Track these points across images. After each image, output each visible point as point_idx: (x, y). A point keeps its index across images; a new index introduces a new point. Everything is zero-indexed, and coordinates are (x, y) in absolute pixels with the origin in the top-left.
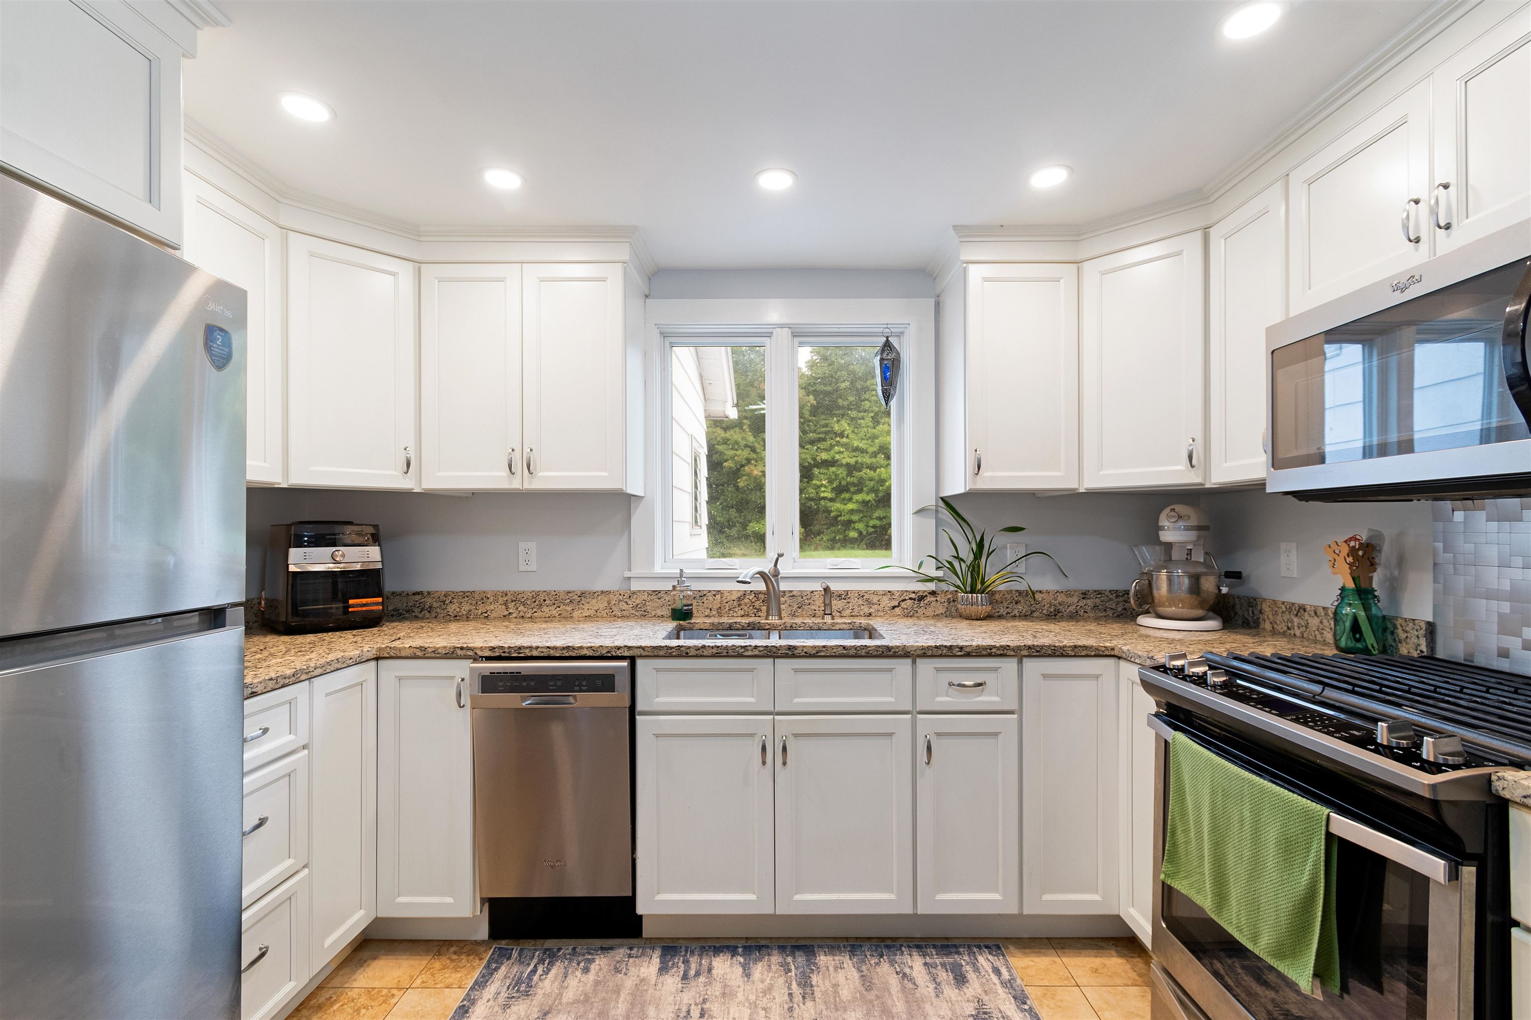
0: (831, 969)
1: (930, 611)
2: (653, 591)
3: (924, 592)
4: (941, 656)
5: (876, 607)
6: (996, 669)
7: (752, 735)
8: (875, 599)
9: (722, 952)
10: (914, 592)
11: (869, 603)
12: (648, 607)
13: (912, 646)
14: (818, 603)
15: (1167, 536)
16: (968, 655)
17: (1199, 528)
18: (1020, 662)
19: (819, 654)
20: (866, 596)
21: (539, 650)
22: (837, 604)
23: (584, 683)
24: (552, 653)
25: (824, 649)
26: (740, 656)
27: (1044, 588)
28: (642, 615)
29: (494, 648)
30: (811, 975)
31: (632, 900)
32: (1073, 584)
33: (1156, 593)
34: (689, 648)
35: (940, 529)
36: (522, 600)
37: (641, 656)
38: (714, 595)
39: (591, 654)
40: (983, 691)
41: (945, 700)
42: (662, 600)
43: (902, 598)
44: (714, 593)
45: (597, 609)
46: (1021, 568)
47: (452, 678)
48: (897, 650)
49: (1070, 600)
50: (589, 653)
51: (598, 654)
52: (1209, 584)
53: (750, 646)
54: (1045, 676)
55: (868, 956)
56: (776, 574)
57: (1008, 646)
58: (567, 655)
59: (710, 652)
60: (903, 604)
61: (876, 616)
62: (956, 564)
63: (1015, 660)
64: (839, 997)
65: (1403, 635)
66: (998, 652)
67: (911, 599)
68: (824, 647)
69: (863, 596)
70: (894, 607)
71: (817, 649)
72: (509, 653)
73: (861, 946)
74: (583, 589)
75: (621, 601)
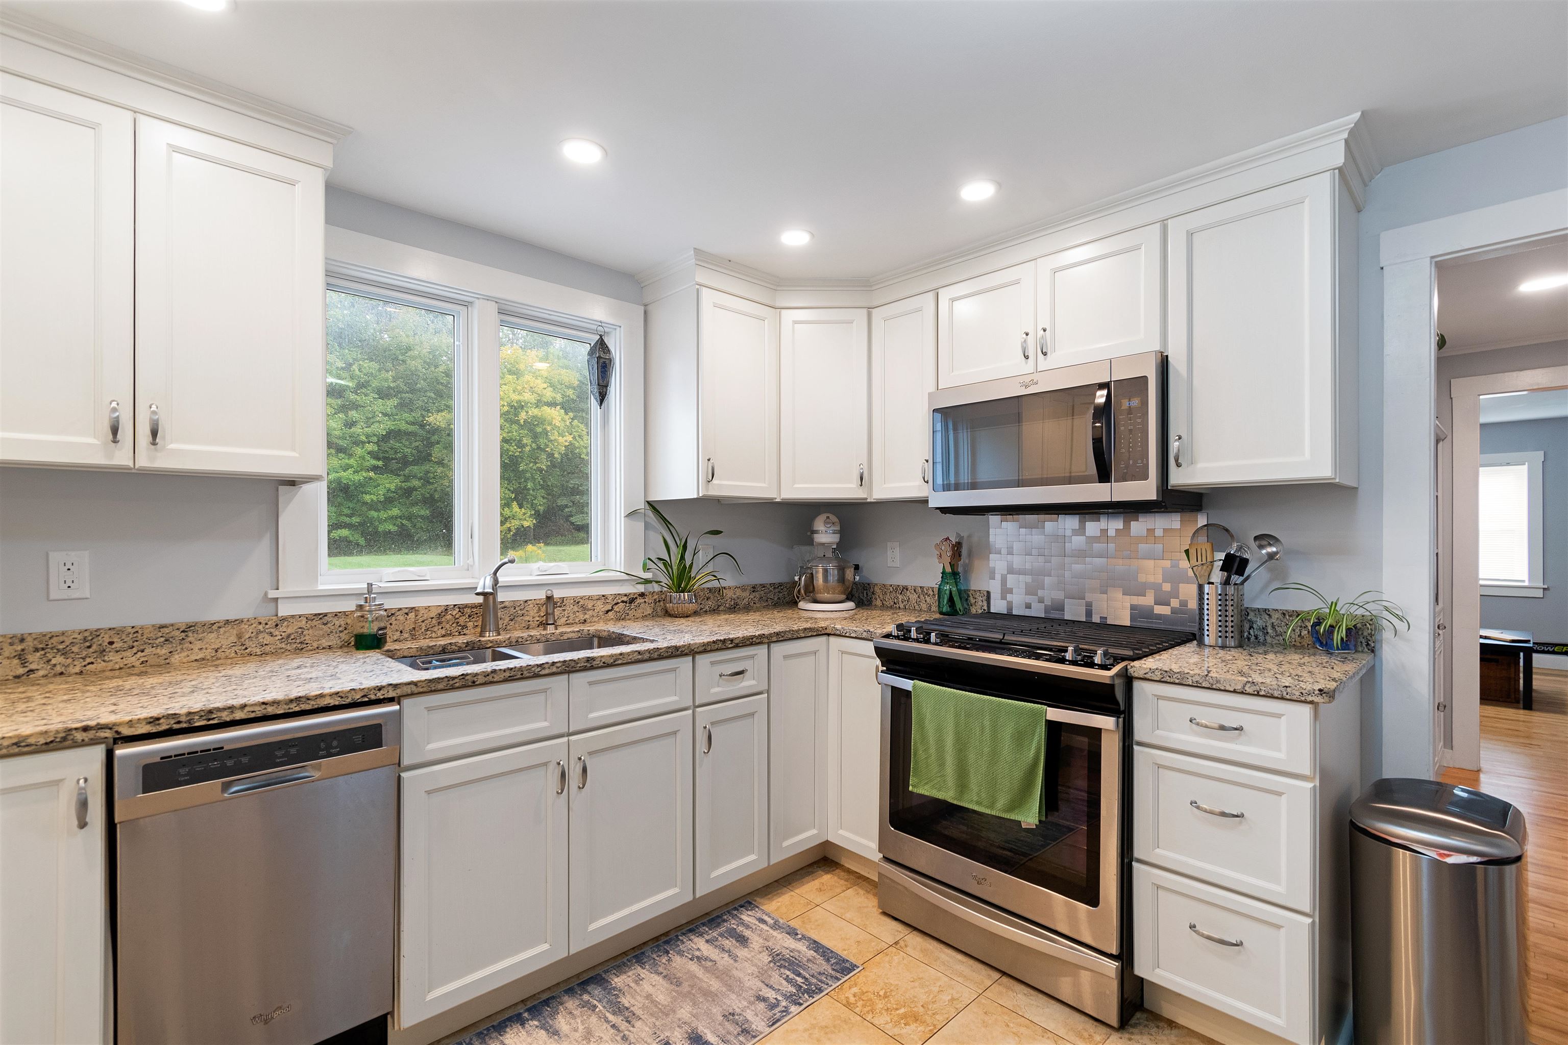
0: (632, 985)
1: (639, 613)
2: (316, 615)
3: (635, 594)
4: (716, 650)
5: (590, 613)
6: (754, 656)
7: (545, 764)
8: (590, 605)
9: (506, 1026)
10: (626, 595)
11: (584, 609)
12: (307, 638)
13: (696, 644)
14: (533, 615)
15: (818, 538)
16: (737, 646)
17: (840, 531)
18: (770, 648)
19: (616, 663)
20: (581, 602)
21: (247, 709)
22: (556, 614)
23: (335, 743)
24: (271, 710)
25: (621, 657)
26: (537, 676)
27: (729, 585)
28: (302, 649)
29: (158, 719)
30: (619, 1000)
32: (746, 580)
33: (814, 583)
34: (476, 675)
35: (649, 533)
36: (61, 647)
38: (407, 614)
39: (337, 703)
40: (743, 677)
41: (718, 690)
42: (329, 625)
43: (615, 601)
44: (406, 611)
45: (216, 647)
46: (712, 568)
47: (57, 783)
48: (684, 649)
49: (744, 594)
50: (336, 701)
51: (349, 700)
52: (848, 575)
53: (547, 663)
54: (785, 657)
55: (656, 958)
57: (764, 634)
58: (297, 709)
59: (502, 676)
60: (616, 608)
61: (591, 622)
62: (664, 565)
63: (767, 646)
64: (659, 1004)
65: (973, 601)
66: (758, 641)
67: (623, 602)
68: (621, 654)
69: (578, 603)
70: (607, 612)
71: (615, 658)
72: (189, 721)
73: (643, 953)
75: (261, 632)
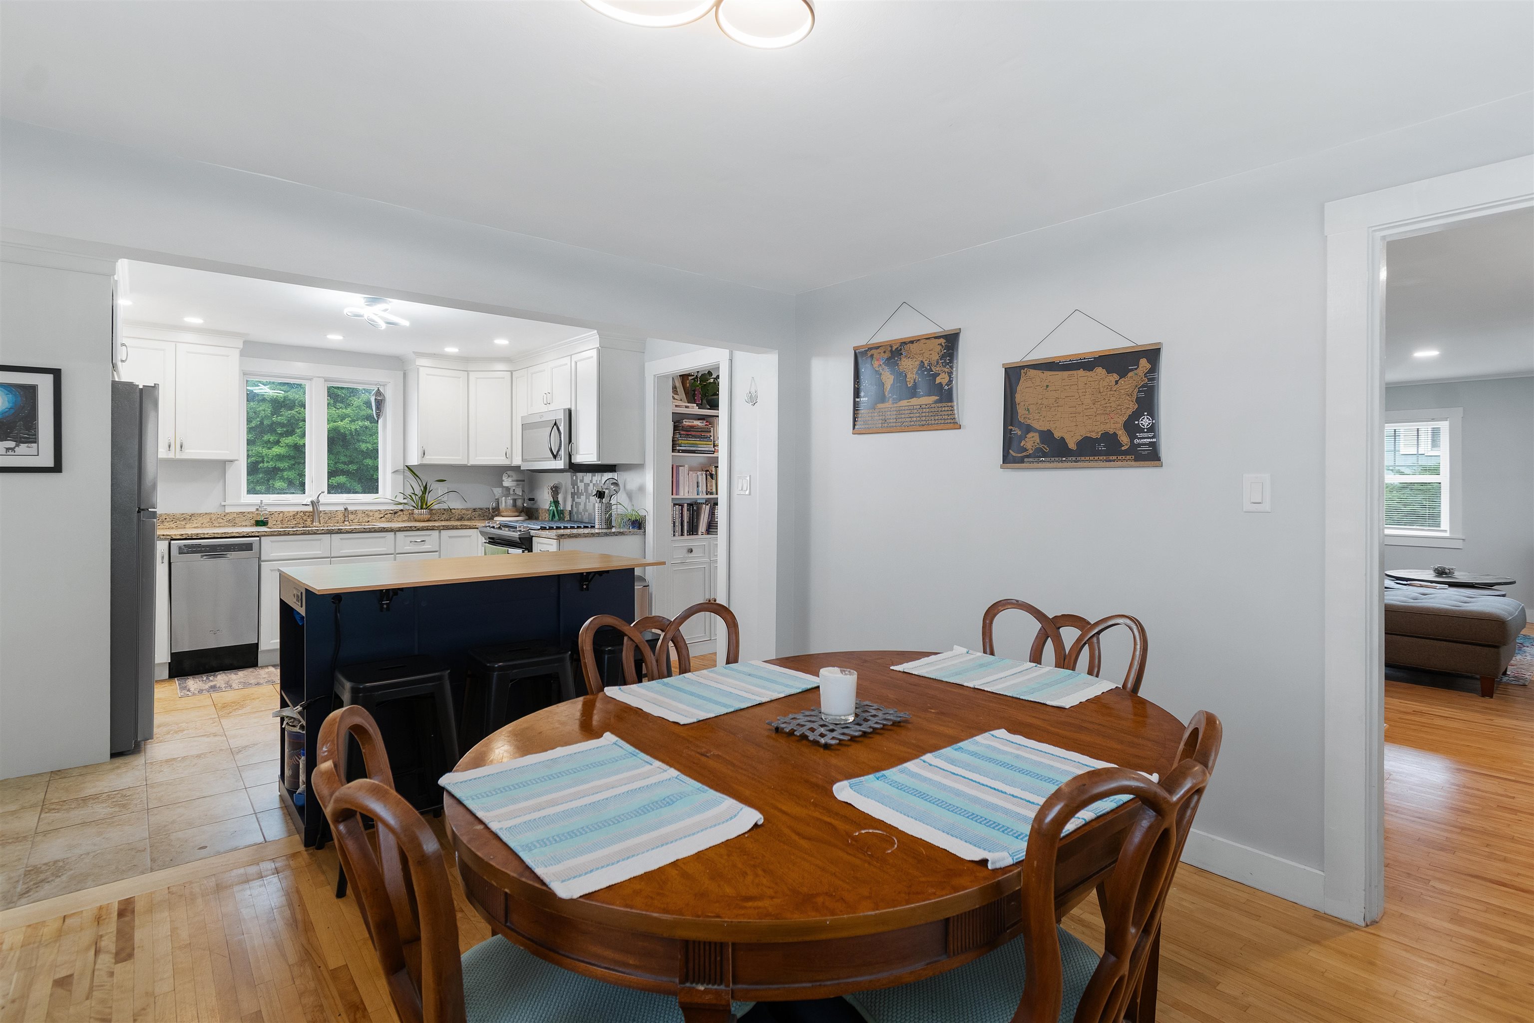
1: (400, 519)
2: (240, 512)
3: (398, 510)
4: (407, 530)
5: (371, 517)
6: (430, 535)
8: (371, 514)
10: (393, 510)
11: (368, 516)
12: (237, 523)
13: (395, 527)
14: (340, 517)
15: (506, 484)
16: (418, 530)
17: (517, 481)
18: (440, 532)
20: (367, 512)
21: (211, 535)
22: (351, 517)
23: (236, 547)
25: (353, 530)
26: (315, 534)
27: (456, 508)
28: (232, 525)
29: (183, 535)
31: (257, 645)
32: (471, 505)
33: (500, 507)
35: (405, 480)
37: (265, 536)
38: (279, 514)
39: (238, 535)
40: (425, 544)
41: (410, 548)
42: (246, 517)
43: (386, 512)
46: (445, 498)
48: (386, 529)
49: (468, 512)
51: (242, 535)
52: (519, 503)
54: (450, 537)
56: (318, 502)
57: (435, 525)
58: (225, 536)
59: (300, 532)
60: (386, 516)
61: (371, 522)
62: (413, 496)
63: (438, 531)
66: (431, 528)
67: (391, 512)
68: (355, 528)
69: (364, 513)
70: (381, 518)
71: (350, 530)
72: (193, 536)
74: (193, 513)
75: (218, 518)
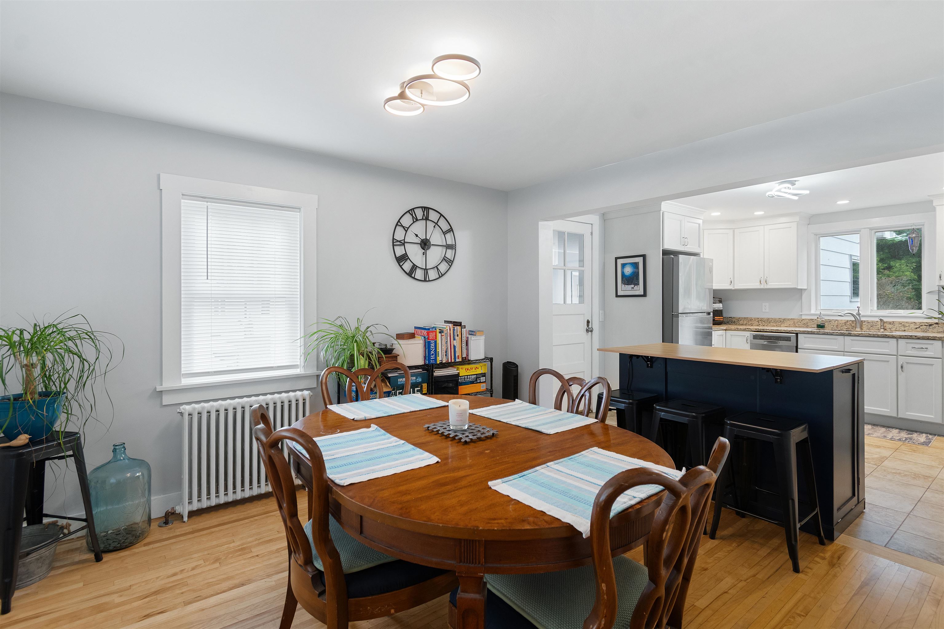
2: (810, 319)
3: (932, 323)
6: (932, 344)
8: (907, 325)
10: (927, 323)
11: (904, 326)
12: (809, 324)
13: (895, 335)
16: (919, 338)
19: (860, 335)
20: (903, 324)
21: (769, 330)
23: (782, 339)
24: (773, 331)
26: (832, 335)
28: (806, 327)
29: (756, 329)
34: (815, 331)
36: (764, 321)
37: (800, 333)
39: (784, 332)
40: (927, 350)
41: (911, 353)
42: (814, 322)
47: (745, 336)
48: (889, 335)
51: (787, 332)
56: (859, 314)
58: (777, 332)
59: (822, 333)
66: (932, 338)
67: (925, 325)
69: (901, 324)
70: (916, 328)
72: (760, 330)
75: (798, 322)
